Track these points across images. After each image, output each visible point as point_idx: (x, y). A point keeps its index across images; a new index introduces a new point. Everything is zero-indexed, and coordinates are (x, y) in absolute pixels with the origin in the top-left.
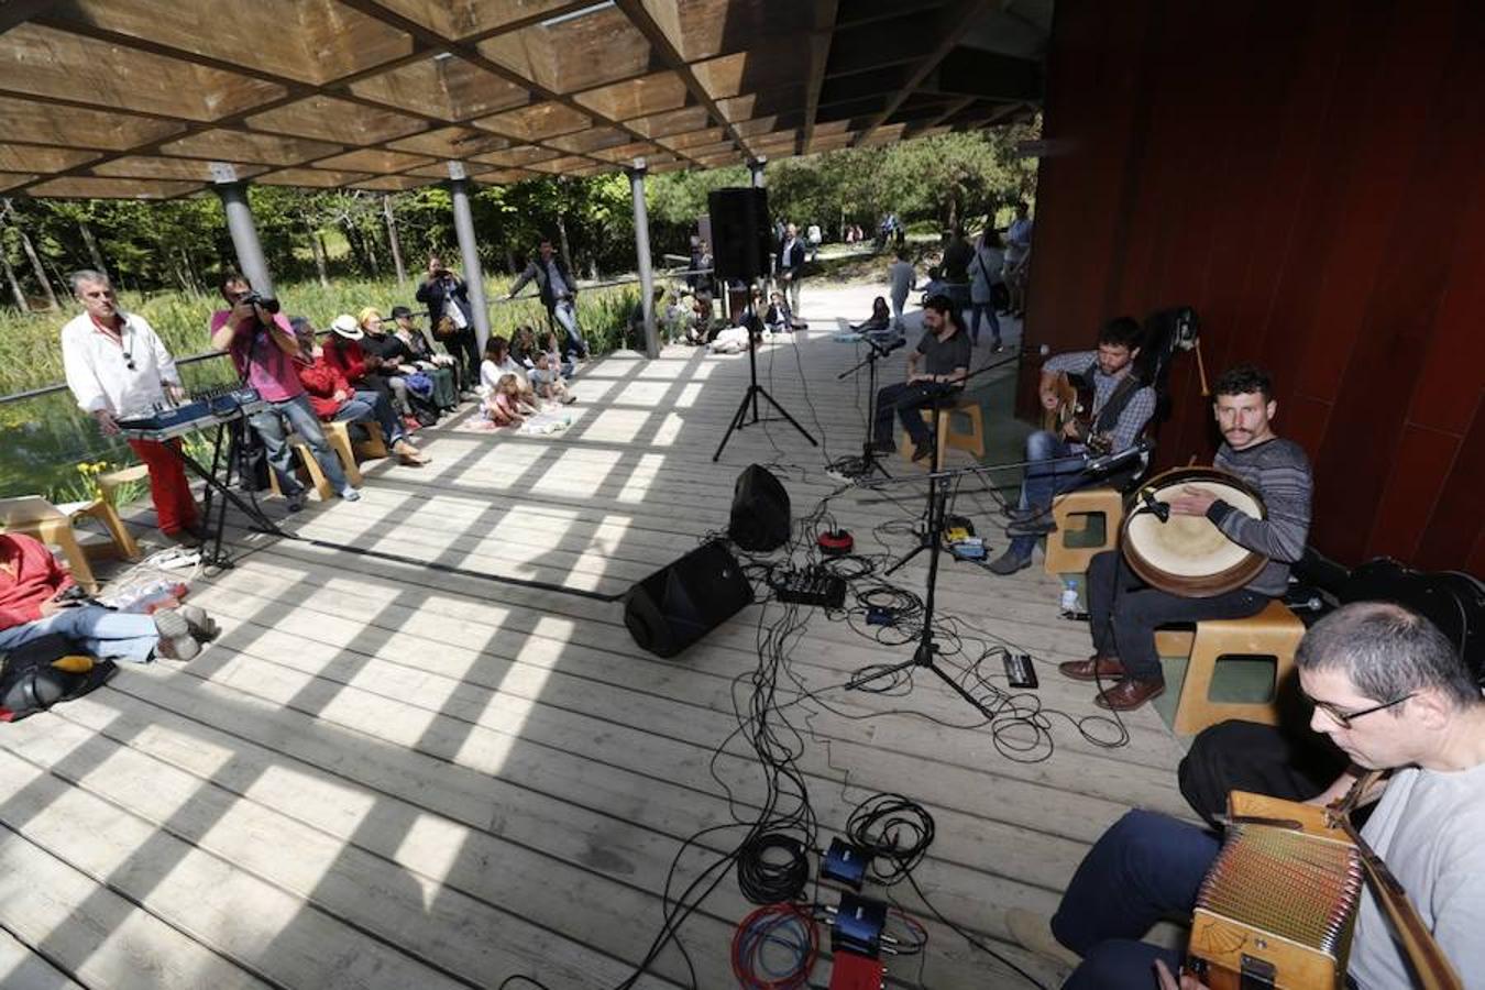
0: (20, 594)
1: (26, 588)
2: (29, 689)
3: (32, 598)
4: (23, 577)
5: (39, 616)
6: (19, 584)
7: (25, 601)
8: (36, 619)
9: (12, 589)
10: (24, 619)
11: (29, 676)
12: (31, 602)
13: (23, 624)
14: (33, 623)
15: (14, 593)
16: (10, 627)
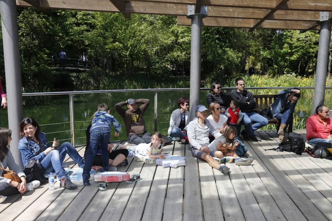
0: (325, 131)
1: (326, 130)
2: (321, 152)
3: (327, 134)
4: (326, 128)
5: (327, 138)
6: (325, 129)
7: (325, 133)
8: (326, 138)
9: (324, 129)
10: (323, 137)
11: (322, 149)
12: (326, 134)
13: (323, 138)
14: (325, 139)
15: (323, 130)
16: (320, 138)
